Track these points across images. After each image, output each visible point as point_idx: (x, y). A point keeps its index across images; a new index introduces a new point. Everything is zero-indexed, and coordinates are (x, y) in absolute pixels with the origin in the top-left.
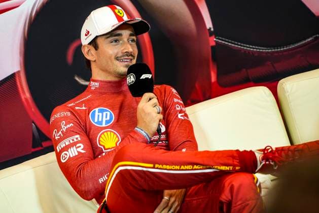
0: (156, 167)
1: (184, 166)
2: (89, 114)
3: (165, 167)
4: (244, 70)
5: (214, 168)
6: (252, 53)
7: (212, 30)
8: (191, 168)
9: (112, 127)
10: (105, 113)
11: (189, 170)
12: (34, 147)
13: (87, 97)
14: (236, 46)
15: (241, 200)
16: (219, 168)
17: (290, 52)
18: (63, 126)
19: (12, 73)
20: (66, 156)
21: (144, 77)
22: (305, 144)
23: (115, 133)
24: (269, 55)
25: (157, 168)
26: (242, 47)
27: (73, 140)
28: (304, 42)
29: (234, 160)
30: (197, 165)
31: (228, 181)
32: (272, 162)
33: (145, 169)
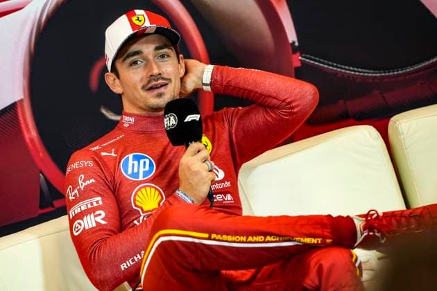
0: (212, 238)
1: (252, 237)
2: (119, 162)
3: (225, 237)
4: (341, 101)
5: (295, 241)
6: (353, 78)
7: (297, 44)
8: (263, 240)
9: (153, 180)
10: (142, 161)
11: (259, 242)
12: (41, 207)
13: (118, 138)
14: (331, 67)
15: (333, 285)
16: (302, 240)
17: (407, 77)
18: (80, 182)
19: (13, 101)
20: (79, 227)
21: (189, 118)
22: (425, 208)
23: (156, 189)
24: (377, 81)
25: (214, 239)
26: (339, 70)
27: (92, 204)
28: (427, 63)
29: (325, 230)
30: (271, 236)
31: (314, 259)
32: (378, 232)
33: (196, 241)
